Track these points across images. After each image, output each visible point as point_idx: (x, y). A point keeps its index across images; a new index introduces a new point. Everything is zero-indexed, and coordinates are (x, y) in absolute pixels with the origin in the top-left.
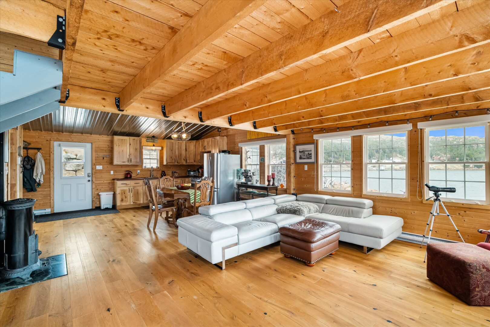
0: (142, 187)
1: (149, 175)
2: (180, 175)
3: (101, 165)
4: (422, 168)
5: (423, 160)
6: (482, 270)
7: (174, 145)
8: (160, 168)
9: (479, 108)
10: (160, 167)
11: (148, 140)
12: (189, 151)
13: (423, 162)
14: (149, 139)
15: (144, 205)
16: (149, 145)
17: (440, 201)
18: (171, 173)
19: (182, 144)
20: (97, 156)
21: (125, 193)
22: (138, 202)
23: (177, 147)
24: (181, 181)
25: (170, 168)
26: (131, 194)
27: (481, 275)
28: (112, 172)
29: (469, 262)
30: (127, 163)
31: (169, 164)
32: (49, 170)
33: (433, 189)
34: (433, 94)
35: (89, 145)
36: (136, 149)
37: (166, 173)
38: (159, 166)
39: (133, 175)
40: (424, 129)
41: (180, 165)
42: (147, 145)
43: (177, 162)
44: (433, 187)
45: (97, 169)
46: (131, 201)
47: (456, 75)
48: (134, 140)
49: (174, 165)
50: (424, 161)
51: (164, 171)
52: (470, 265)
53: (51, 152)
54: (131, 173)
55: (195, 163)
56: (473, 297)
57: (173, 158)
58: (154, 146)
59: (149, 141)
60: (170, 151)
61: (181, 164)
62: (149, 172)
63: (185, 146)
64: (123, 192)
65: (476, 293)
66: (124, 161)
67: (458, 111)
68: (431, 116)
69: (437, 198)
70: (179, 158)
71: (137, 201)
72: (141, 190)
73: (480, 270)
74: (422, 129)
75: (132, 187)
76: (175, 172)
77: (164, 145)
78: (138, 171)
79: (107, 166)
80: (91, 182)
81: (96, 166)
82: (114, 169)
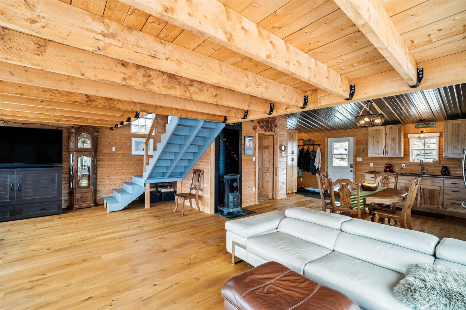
3: (361, 157)
8: (438, 162)
10: (440, 161)
11: (417, 125)
14: (419, 124)
20: (357, 148)
30: (382, 155)
31: (449, 156)
32: (324, 160)
35: (352, 139)
36: (394, 139)
38: (437, 159)
42: (415, 132)
45: (358, 160)
48: (392, 129)
53: (326, 147)
57: (459, 148)
58: (422, 132)
59: (420, 126)
66: (380, 153)
78: (402, 164)
79: (367, 158)
80: (353, 172)
81: (357, 158)
82: (373, 162)
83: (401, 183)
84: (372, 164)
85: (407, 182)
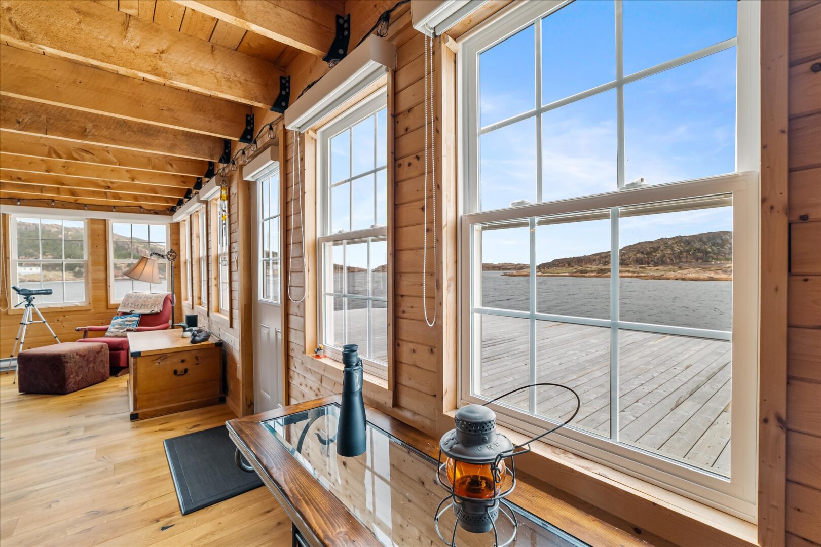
4: (6, 267)
5: (7, 256)
6: (76, 356)
9: (77, 202)
13: (7, 260)
17: (33, 306)
27: (75, 362)
29: (64, 353)
33: (24, 293)
34: (23, 178)
40: (8, 215)
44: (23, 290)
47: (47, 171)
50: (9, 258)
52: (65, 356)
56: (68, 386)
65: (71, 380)
67: (55, 201)
68: (19, 200)
69: (30, 303)
73: (74, 358)
74: (5, 214)
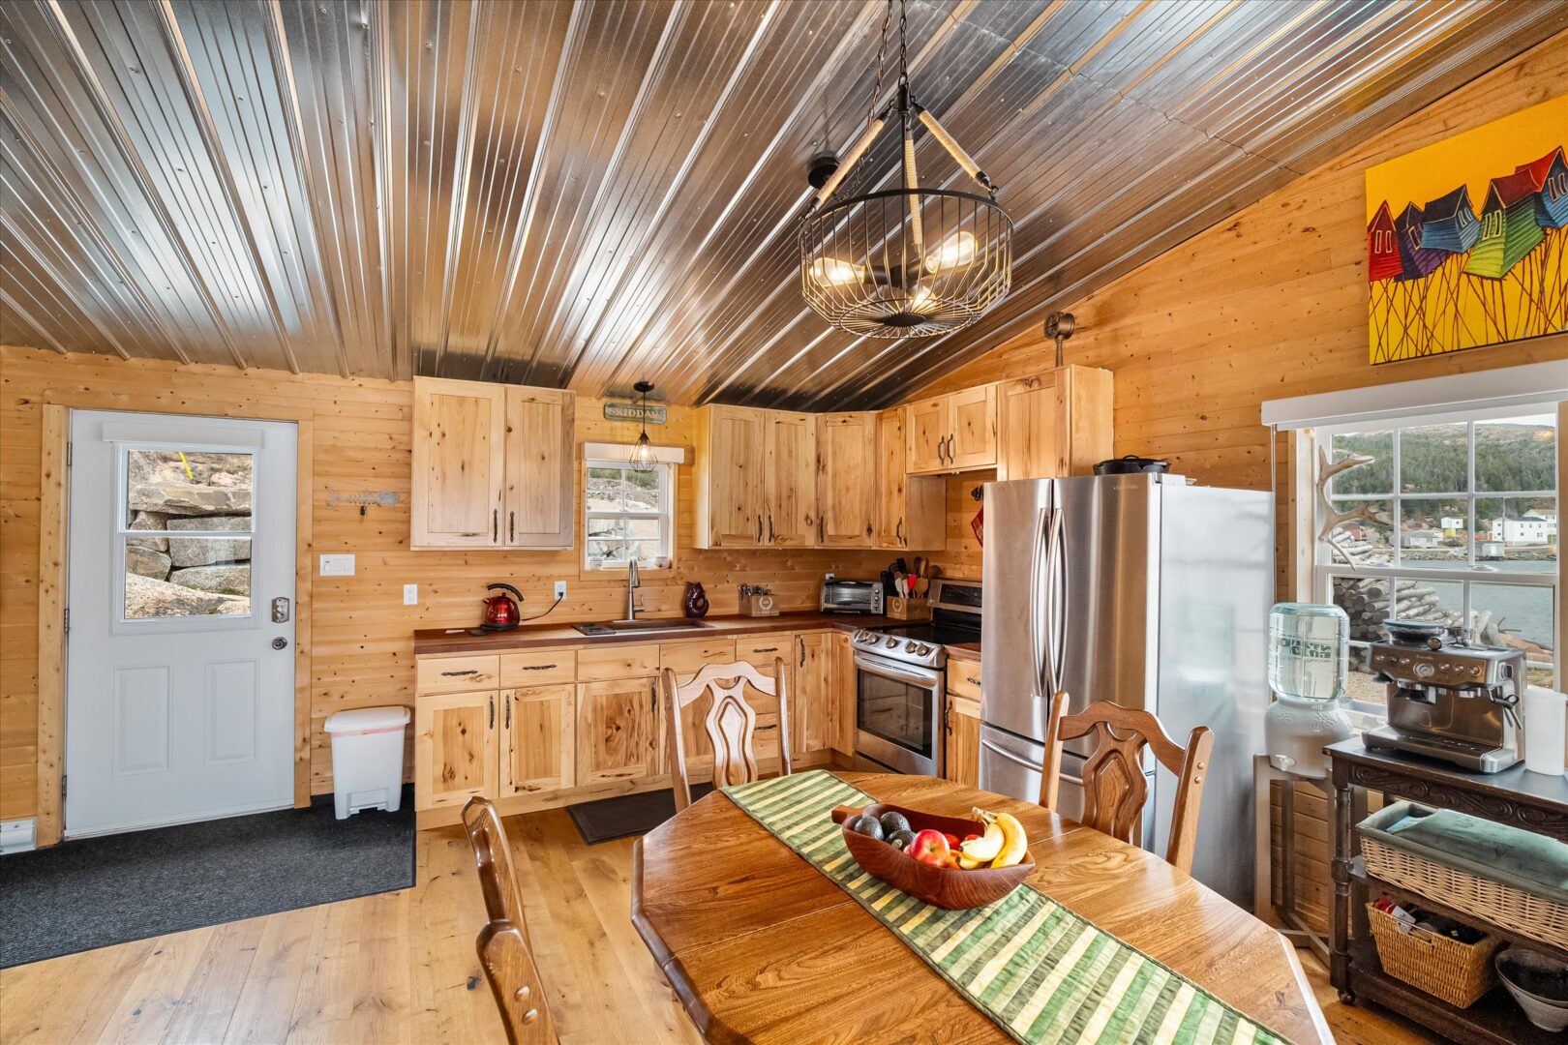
0: (570, 688)
1: (619, 608)
2: (785, 607)
3: (348, 552)
7: (757, 438)
8: (675, 565)
10: (679, 560)
11: (612, 406)
12: (835, 475)
14: (617, 401)
15: (576, 795)
16: (619, 439)
18: (736, 595)
19: (800, 429)
20: (324, 496)
21: (464, 732)
22: (547, 785)
23: (771, 446)
24: (794, 649)
25: (731, 566)
26: (505, 733)
28: (411, 594)
30: (486, 542)
31: (725, 545)
32: (34, 580)
35: (282, 436)
36: (543, 458)
37: (707, 597)
38: (670, 555)
39: (530, 610)
41: (785, 552)
42: (608, 438)
43: (771, 535)
45: (323, 573)
46: (505, 780)
48: (534, 405)
49: (753, 553)
51: (698, 586)
53: (48, 476)
54: (515, 598)
55: (871, 543)
57: (749, 512)
58: (644, 438)
59: (618, 412)
60: (736, 469)
61: (789, 544)
62: (618, 592)
63: (812, 441)
64: (455, 722)
66: (471, 531)
70: (784, 513)
71: (537, 776)
72: (564, 707)
75: (511, 693)
76: (757, 591)
77: (699, 438)
78: (557, 583)
79: (386, 554)
80: (289, 650)
81: (323, 558)
82: (421, 575)
83: (596, 680)
84: (415, 587)
85: (619, 671)
